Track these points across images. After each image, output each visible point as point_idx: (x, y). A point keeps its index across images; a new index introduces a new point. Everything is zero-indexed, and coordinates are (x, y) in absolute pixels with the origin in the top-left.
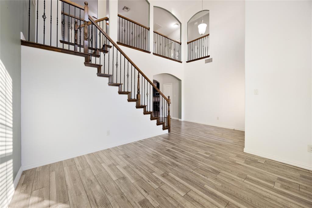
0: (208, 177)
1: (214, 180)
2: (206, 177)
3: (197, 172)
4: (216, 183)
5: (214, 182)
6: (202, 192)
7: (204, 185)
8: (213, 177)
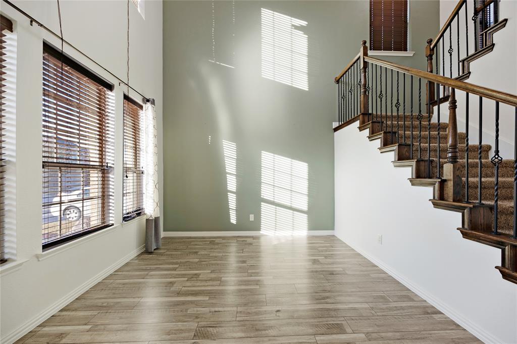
0: (210, 312)
1: (199, 314)
2: (212, 312)
3: (231, 311)
4: (195, 309)
5: (199, 309)
6: (208, 290)
7: (210, 298)
8: (202, 317)
